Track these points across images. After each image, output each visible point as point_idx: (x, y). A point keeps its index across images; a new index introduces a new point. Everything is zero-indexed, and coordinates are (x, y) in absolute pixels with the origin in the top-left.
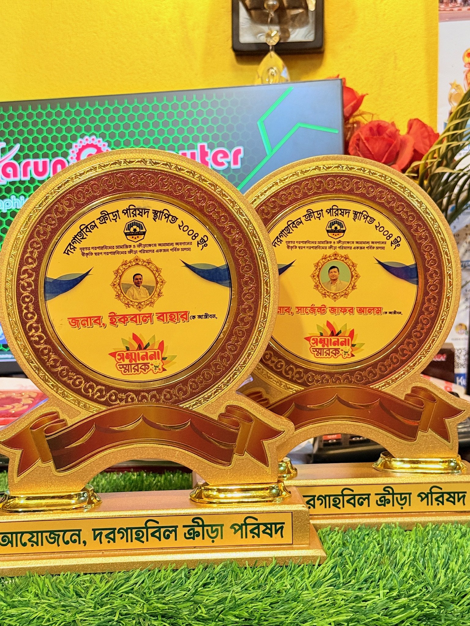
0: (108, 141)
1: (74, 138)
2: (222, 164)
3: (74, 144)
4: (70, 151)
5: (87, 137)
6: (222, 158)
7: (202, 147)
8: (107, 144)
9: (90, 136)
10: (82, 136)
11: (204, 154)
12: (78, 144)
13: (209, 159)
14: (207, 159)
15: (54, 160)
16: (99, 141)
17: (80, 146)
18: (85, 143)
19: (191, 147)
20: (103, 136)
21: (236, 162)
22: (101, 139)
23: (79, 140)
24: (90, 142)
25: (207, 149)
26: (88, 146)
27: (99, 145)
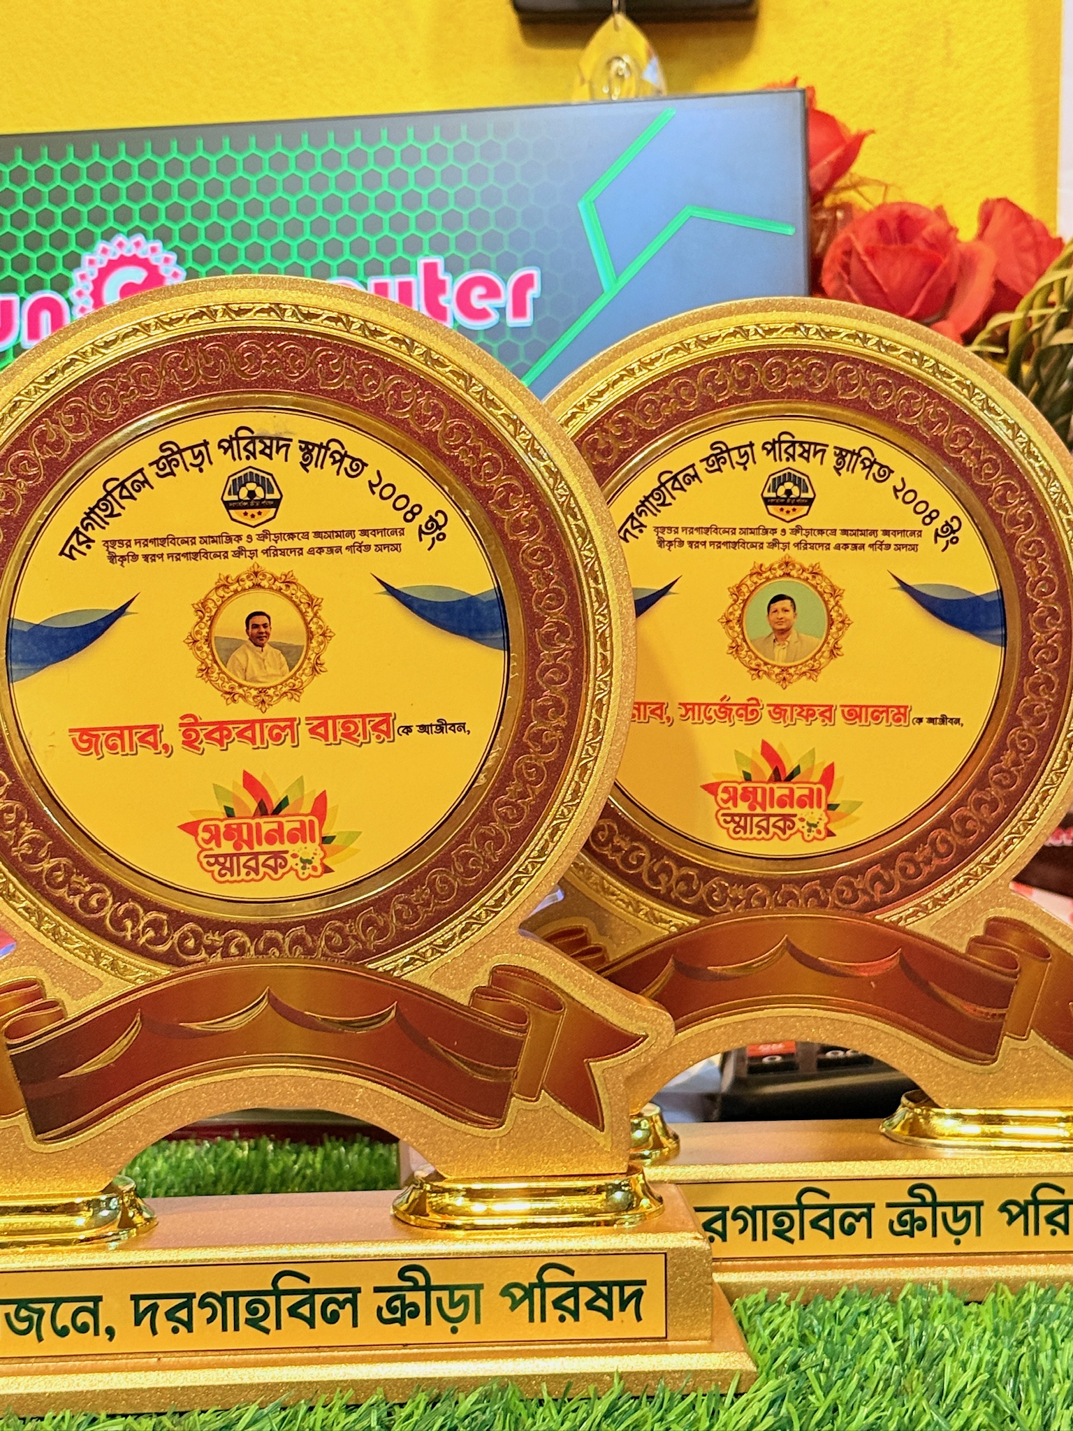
0: (176, 250)
1: (86, 240)
2: (483, 314)
3: (86, 256)
4: (75, 276)
5: (120, 238)
6: (481, 297)
7: (430, 269)
8: (174, 257)
9: (130, 234)
10: (108, 235)
11: (434, 287)
12: (98, 255)
13: (448, 300)
14: (442, 300)
15: (31, 299)
16: (154, 250)
17: (102, 261)
18: (114, 253)
19: (401, 267)
20: (163, 235)
21: (519, 310)
22: (159, 244)
23: (100, 244)
24: (129, 250)
25: (442, 275)
26: (123, 261)
27: (154, 259)
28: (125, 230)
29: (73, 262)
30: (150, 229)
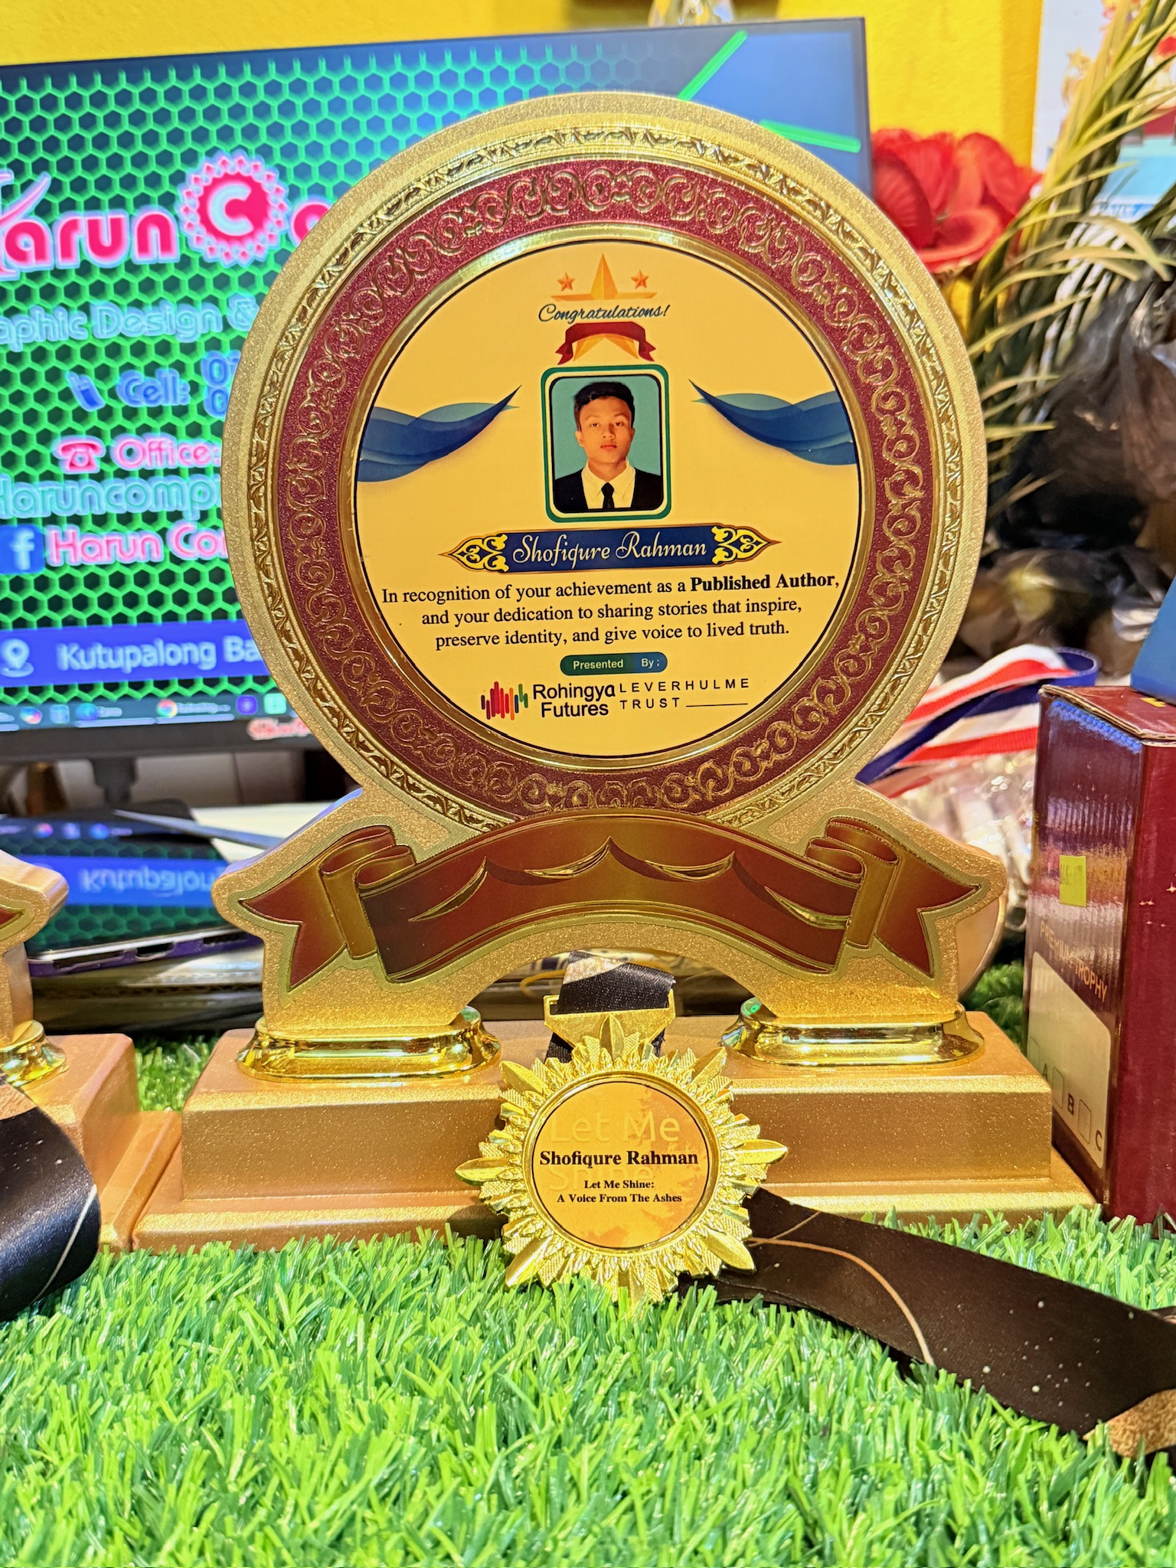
0: (278, 167)
3: (191, 174)
4: (179, 193)
5: (224, 156)
8: (276, 175)
9: (233, 152)
10: (212, 154)
12: (200, 174)
15: (140, 215)
16: (256, 167)
17: (207, 179)
18: (218, 171)
22: (260, 162)
23: (204, 163)
24: (232, 168)
26: (227, 178)
27: (258, 177)
28: (229, 149)
29: (178, 178)
30: (252, 147)
